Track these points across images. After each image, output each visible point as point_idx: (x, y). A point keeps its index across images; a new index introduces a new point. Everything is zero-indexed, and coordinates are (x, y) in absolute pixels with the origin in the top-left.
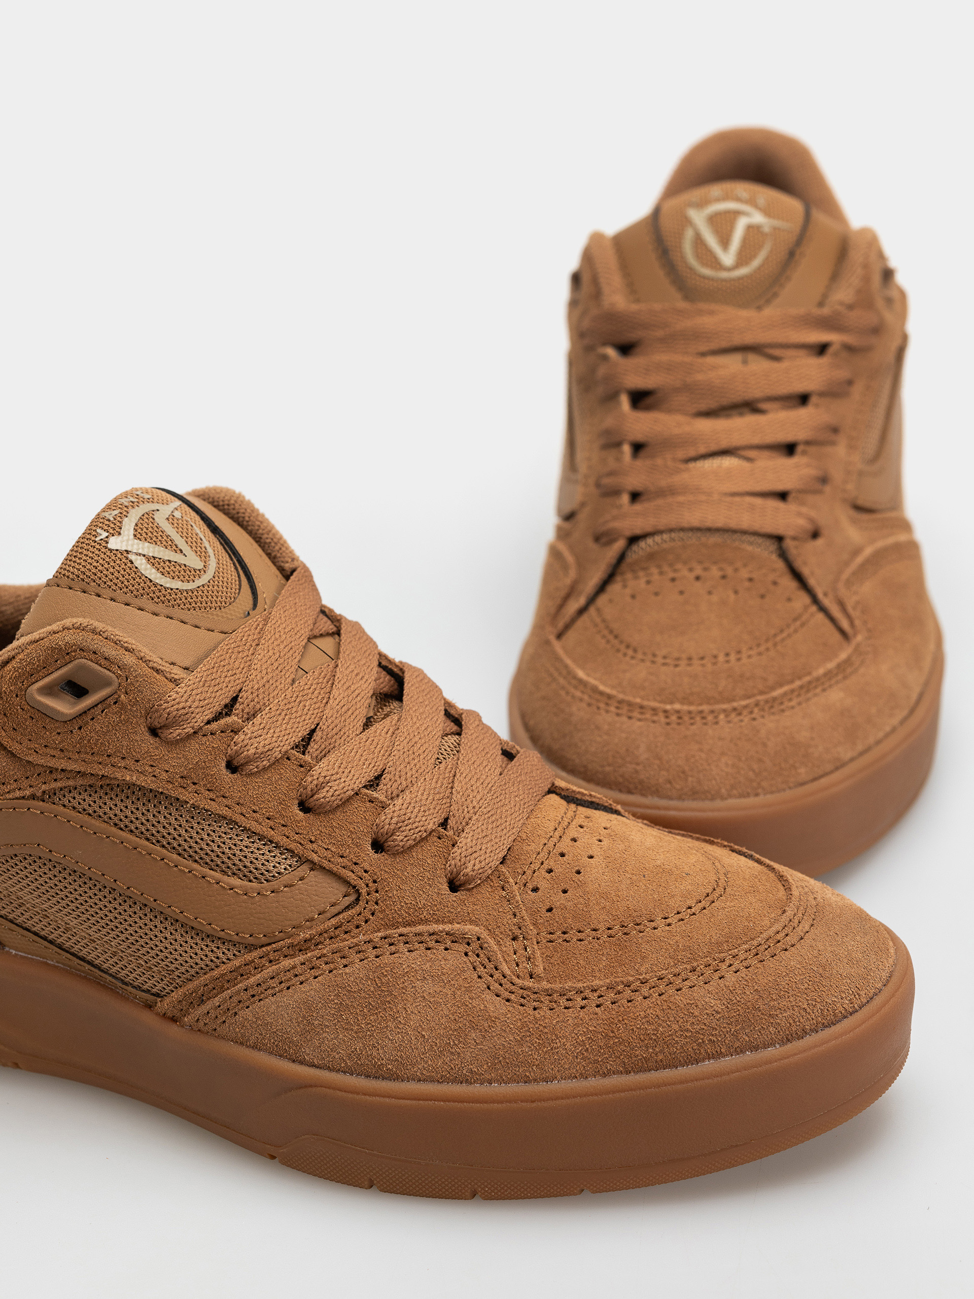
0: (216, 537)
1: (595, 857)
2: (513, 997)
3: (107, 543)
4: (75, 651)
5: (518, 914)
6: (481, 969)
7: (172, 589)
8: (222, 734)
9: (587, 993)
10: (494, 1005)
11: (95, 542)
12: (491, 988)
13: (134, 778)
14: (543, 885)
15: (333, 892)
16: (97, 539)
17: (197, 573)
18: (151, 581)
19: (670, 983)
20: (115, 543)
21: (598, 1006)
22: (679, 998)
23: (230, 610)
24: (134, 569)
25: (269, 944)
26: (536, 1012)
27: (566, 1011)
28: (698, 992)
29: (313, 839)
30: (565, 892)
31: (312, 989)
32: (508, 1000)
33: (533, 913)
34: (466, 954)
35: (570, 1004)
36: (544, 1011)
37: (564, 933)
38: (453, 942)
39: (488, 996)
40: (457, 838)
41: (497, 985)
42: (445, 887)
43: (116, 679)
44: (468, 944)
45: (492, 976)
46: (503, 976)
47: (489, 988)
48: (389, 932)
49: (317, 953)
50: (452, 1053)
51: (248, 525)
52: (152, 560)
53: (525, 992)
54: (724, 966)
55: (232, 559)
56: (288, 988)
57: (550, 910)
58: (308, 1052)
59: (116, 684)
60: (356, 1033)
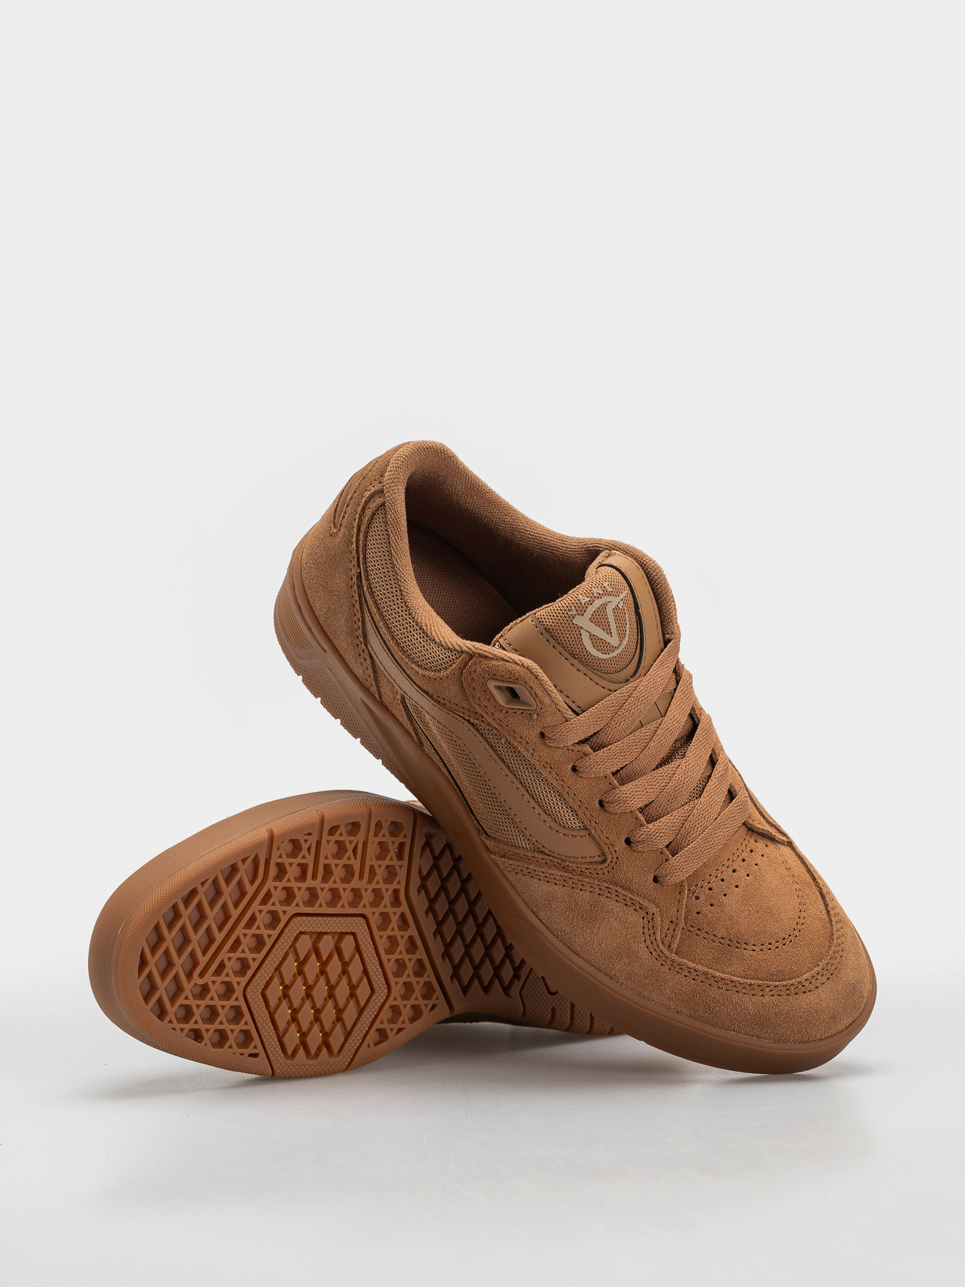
0: (636, 616)
1: (739, 887)
2: (654, 953)
3: (574, 618)
4: (522, 681)
5: (680, 911)
6: (646, 930)
7: (594, 656)
8: (578, 753)
9: (692, 971)
10: (643, 952)
11: (568, 614)
12: (646, 942)
13: (522, 750)
14: (702, 897)
15: (593, 851)
16: (569, 613)
17: (614, 648)
18: (586, 649)
19: (735, 986)
20: (578, 621)
21: (694, 979)
22: (735, 997)
23: (620, 674)
24: (580, 639)
25: (549, 856)
26: (662, 967)
27: (676, 973)
28: (746, 998)
29: (597, 822)
30: (712, 905)
31: (559, 891)
32: (651, 953)
33: (688, 911)
34: (643, 918)
35: (680, 971)
36: (665, 969)
37: (699, 930)
38: (640, 908)
39: (642, 945)
40: (670, 857)
41: (650, 942)
42: (652, 878)
43: (536, 706)
44: (647, 913)
45: (650, 936)
46: (655, 939)
47: (645, 941)
48: (611, 886)
49: (570, 875)
50: (610, 961)
51: (659, 599)
52: (592, 637)
53: (661, 954)
54: (768, 990)
55: (638, 635)
56: (548, 882)
57: (698, 913)
58: (542, 915)
59: (535, 708)
60: (570, 923)
